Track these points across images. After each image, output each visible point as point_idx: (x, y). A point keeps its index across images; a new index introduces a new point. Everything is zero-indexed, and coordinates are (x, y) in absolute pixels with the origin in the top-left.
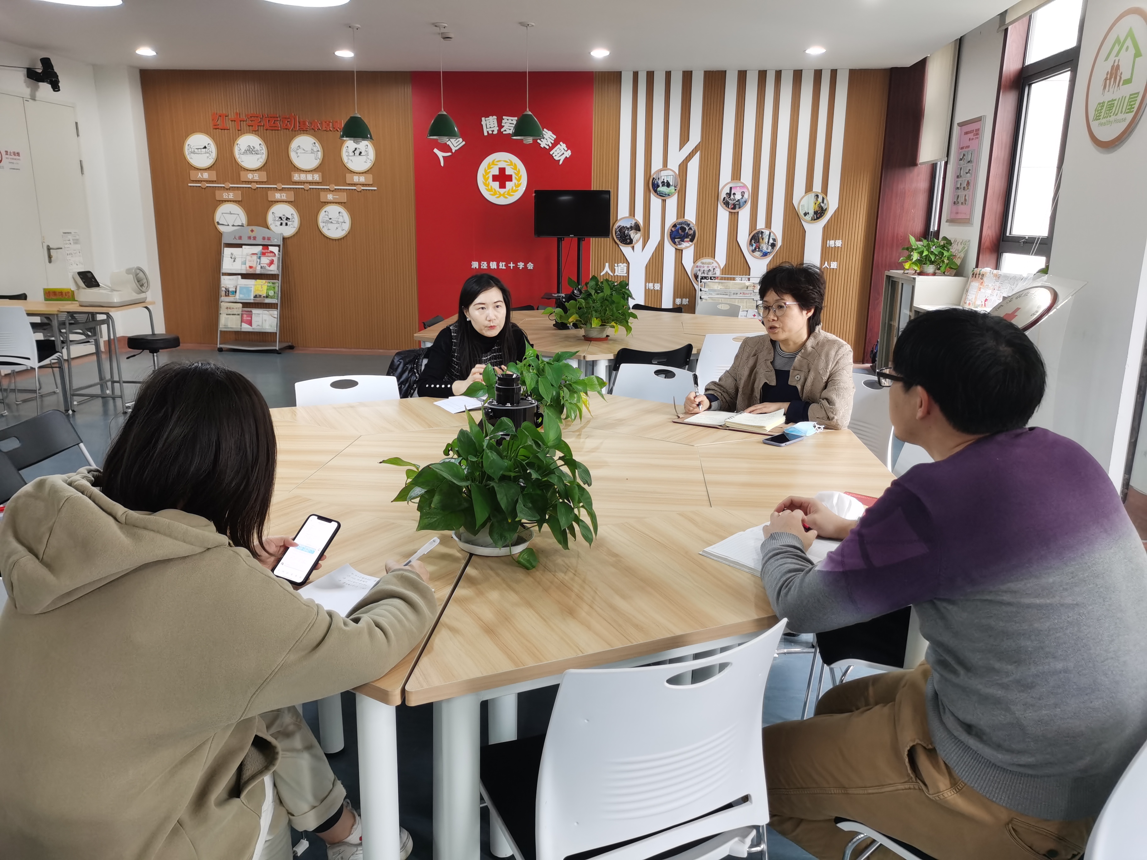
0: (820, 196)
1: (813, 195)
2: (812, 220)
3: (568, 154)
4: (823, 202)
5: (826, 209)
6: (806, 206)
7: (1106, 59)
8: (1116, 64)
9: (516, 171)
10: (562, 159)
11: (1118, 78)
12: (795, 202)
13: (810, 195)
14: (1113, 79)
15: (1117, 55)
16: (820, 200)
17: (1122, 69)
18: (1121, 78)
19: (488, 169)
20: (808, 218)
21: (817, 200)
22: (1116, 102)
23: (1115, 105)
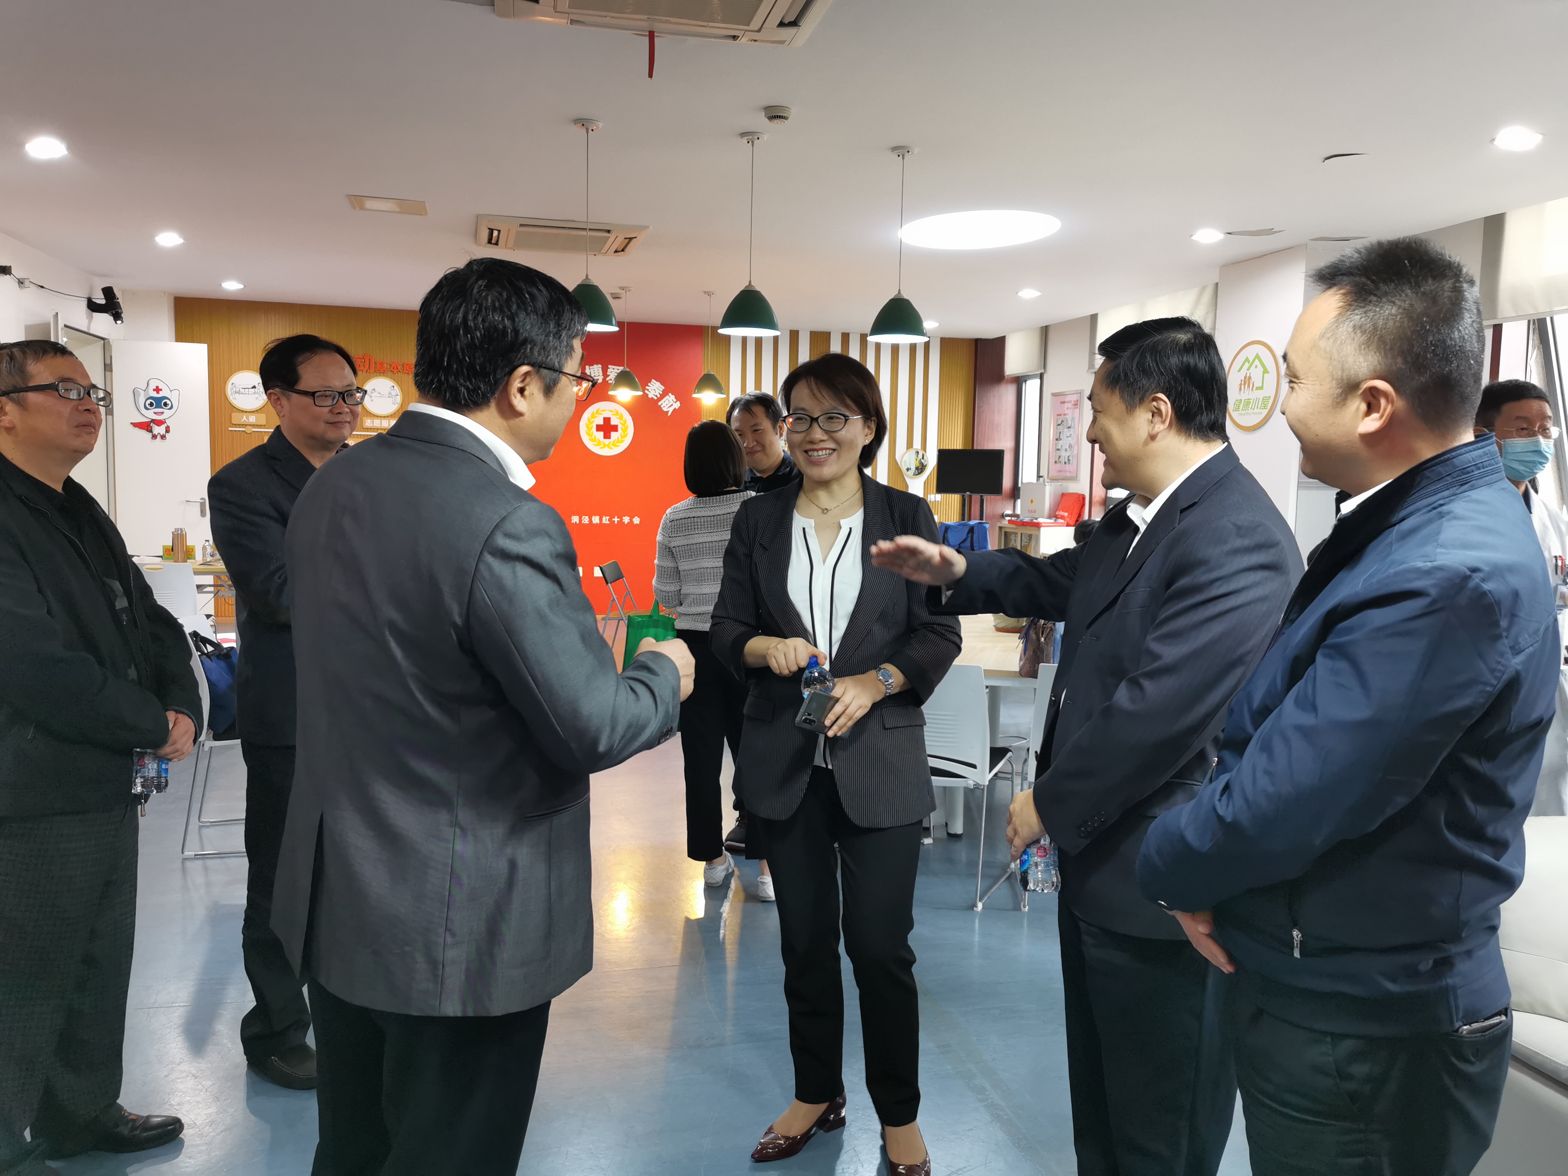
0: (920, 453)
1: (914, 452)
2: (914, 475)
3: (677, 405)
4: (923, 458)
5: (926, 465)
6: (908, 462)
7: (1239, 371)
8: (1248, 375)
9: (622, 421)
10: (671, 410)
11: (1251, 386)
12: (898, 457)
13: (911, 451)
14: (1246, 386)
15: (1248, 370)
16: (920, 456)
17: (1253, 379)
18: (1253, 385)
19: (592, 418)
20: (911, 473)
21: (918, 456)
22: (1252, 401)
23: (1251, 403)
